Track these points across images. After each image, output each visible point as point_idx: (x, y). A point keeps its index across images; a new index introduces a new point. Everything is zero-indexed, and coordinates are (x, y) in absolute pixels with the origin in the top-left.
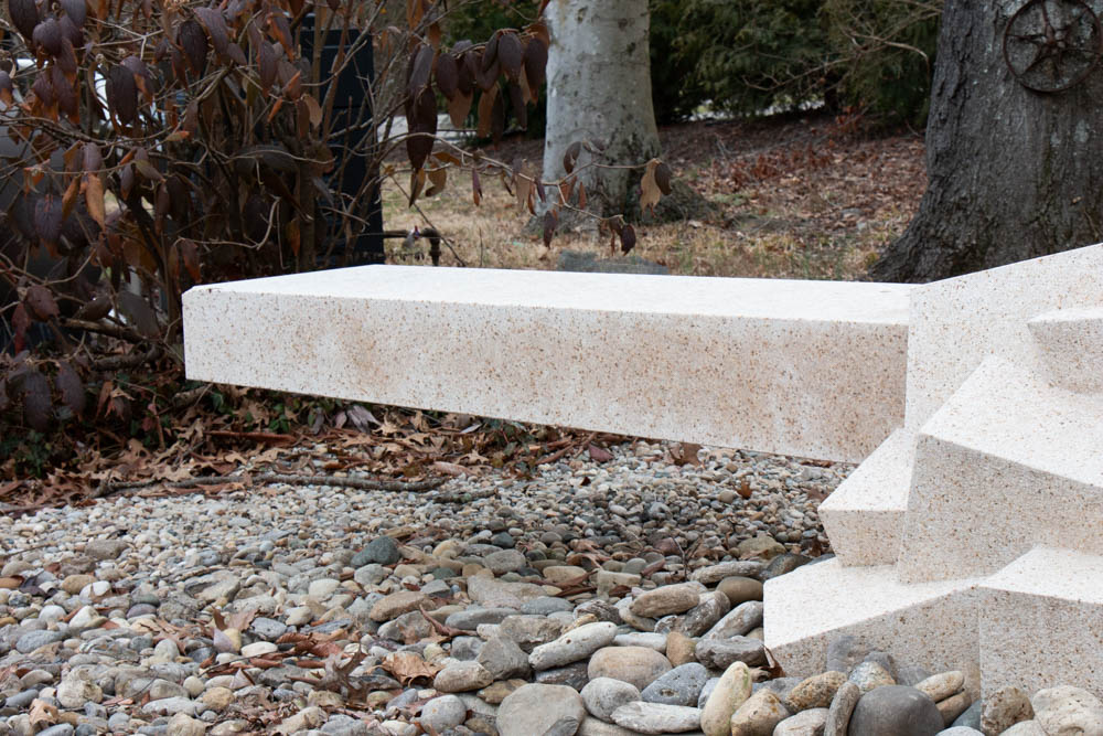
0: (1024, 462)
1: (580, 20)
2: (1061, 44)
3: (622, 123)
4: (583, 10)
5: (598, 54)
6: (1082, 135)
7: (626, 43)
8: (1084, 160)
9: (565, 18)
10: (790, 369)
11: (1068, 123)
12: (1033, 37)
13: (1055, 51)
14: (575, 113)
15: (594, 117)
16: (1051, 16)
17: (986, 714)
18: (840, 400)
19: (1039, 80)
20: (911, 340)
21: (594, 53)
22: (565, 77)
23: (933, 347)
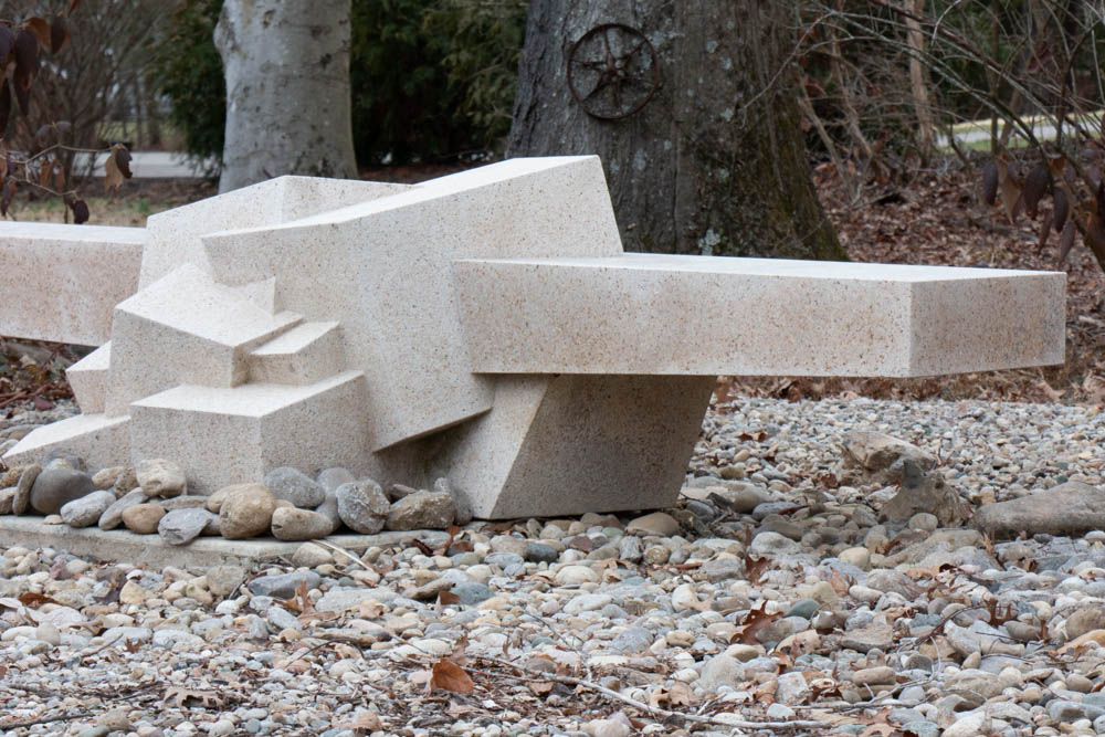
0: (174, 326)
1: (266, 24)
2: (620, 73)
3: (311, 145)
4: (270, 13)
5: (285, 66)
6: (640, 164)
7: (319, 54)
8: (641, 188)
9: (249, 22)
10: (73, 279)
11: (627, 150)
12: (595, 64)
13: (614, 79)
14: (256, 131)
15: (277, 137)
16: (612, 45)
17: (117, 483)
18: (105, 300)
19: (601, 107)
20: (145, 253)
21: (280, 63)
22: (246, 89)
23: (157, 258)
